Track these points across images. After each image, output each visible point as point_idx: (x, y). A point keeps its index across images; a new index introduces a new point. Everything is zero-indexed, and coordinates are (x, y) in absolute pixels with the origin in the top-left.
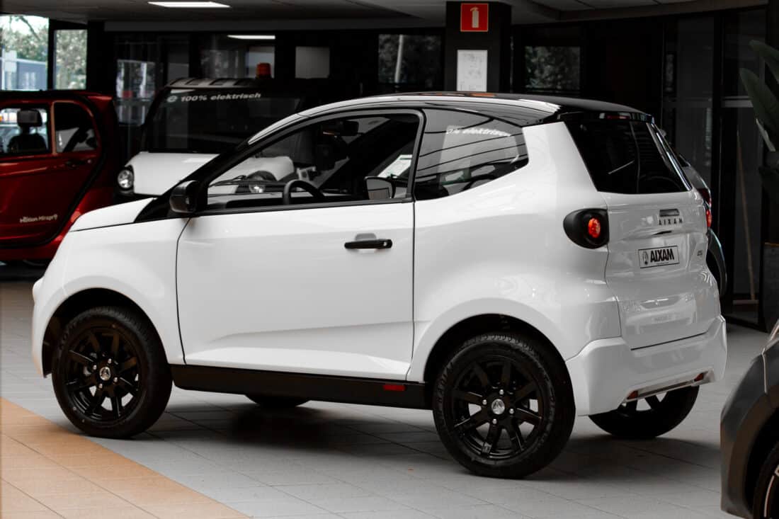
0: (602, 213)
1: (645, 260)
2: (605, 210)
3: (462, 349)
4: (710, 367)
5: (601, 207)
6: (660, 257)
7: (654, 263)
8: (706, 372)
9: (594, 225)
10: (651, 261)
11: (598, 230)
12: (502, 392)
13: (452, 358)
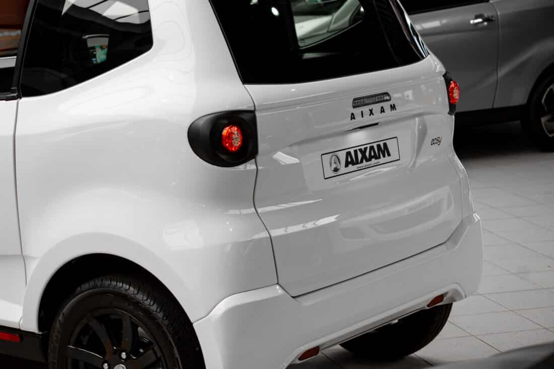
0: (245, 117)
1: (334, 166)
2: (252, 112)
3: (75, 297)
4: (454, 286)
5: (244, 108)
6: (364, 157)
7: (351, 168)
8: (446, 293)
9: (230, 135)
10: (347, 166)
11: (237, 141)
12: (124, 355)
13: (64, 308)
